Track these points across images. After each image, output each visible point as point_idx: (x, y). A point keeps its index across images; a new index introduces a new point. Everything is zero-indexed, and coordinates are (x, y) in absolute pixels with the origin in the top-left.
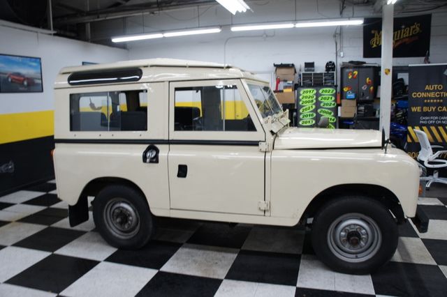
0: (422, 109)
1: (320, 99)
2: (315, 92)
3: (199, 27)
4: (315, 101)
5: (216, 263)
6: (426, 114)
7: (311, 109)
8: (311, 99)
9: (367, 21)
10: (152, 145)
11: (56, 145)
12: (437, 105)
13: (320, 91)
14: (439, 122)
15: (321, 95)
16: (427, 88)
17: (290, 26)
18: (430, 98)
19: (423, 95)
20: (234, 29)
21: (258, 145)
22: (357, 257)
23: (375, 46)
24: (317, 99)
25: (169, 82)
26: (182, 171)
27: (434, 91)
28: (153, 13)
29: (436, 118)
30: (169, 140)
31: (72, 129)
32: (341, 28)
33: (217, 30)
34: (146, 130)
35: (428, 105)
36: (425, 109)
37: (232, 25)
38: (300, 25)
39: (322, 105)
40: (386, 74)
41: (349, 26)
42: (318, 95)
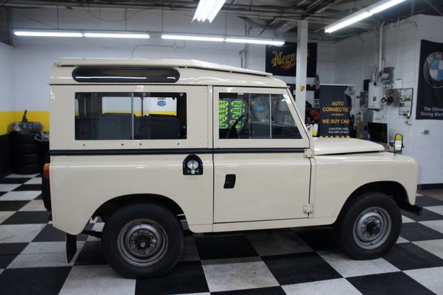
0: (330, 121)
1: (232, 110)
2: (227, 104)
3: (126, 31)
4: (227, 113)
5: (255, 273)
6: (333, 125)
7: (224, 121)
8: (223, 111)
9: (286, 43)
10: (193, 155)
11: (52, 157)
12: (340, 118)
13: (232, 104)
14: (342, 132)
15: (233, 107)
16: (333, 104)
17: (220, 40)
18: (336, 112)
19: (331, 109)
20: (164, 37)
21: (303, 152)
22: (372, 244)
23: (275, 65)
24: (229, 111)
25: (214, 86)
26: (230, 181)
27: (338, 106)
28: (70, 8)
29: (340, 129)
30: (213, 149)
31: (77, 137)
32: (247, 45)
33: (146, 36)
34: (185, 138)
35: (334, 118)
36: (332, 121)
37: (162, 32)
38: (229, 40)
39: (233, 116)
40: (302, 90)
41: (272, 46)
42: (230, 107)
